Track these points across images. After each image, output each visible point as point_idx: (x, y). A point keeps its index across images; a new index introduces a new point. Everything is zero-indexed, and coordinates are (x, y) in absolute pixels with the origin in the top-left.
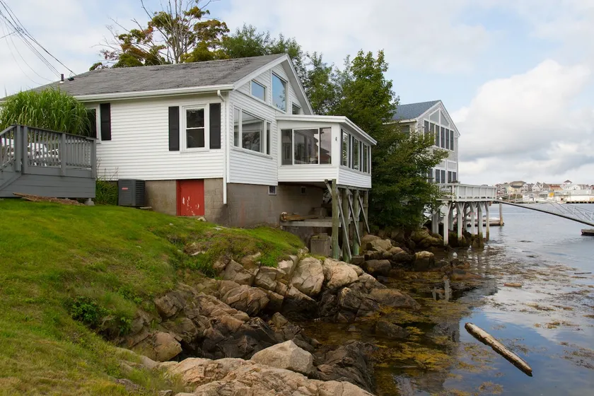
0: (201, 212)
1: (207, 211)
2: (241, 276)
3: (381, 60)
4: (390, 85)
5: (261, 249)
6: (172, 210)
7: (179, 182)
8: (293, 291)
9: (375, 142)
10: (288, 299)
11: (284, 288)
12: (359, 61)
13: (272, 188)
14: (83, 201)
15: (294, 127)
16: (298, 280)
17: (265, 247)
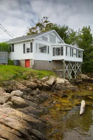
0: (29, 67)
1: (31, 66)
2: (32, 80)
3: (89, 28)
4: (91, 35)
5: (39, 75)
6: (24, 66)
7: (26, 60)
8: (45, 84)
9: (83, 50)
10: (43, 86)
11: (43, 83)
12: (84, 29)
13: (50, 62)
14: (5, 64)
15: (55, 47)
16: (47, 82)
17: (40, 74)
